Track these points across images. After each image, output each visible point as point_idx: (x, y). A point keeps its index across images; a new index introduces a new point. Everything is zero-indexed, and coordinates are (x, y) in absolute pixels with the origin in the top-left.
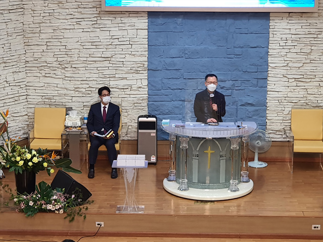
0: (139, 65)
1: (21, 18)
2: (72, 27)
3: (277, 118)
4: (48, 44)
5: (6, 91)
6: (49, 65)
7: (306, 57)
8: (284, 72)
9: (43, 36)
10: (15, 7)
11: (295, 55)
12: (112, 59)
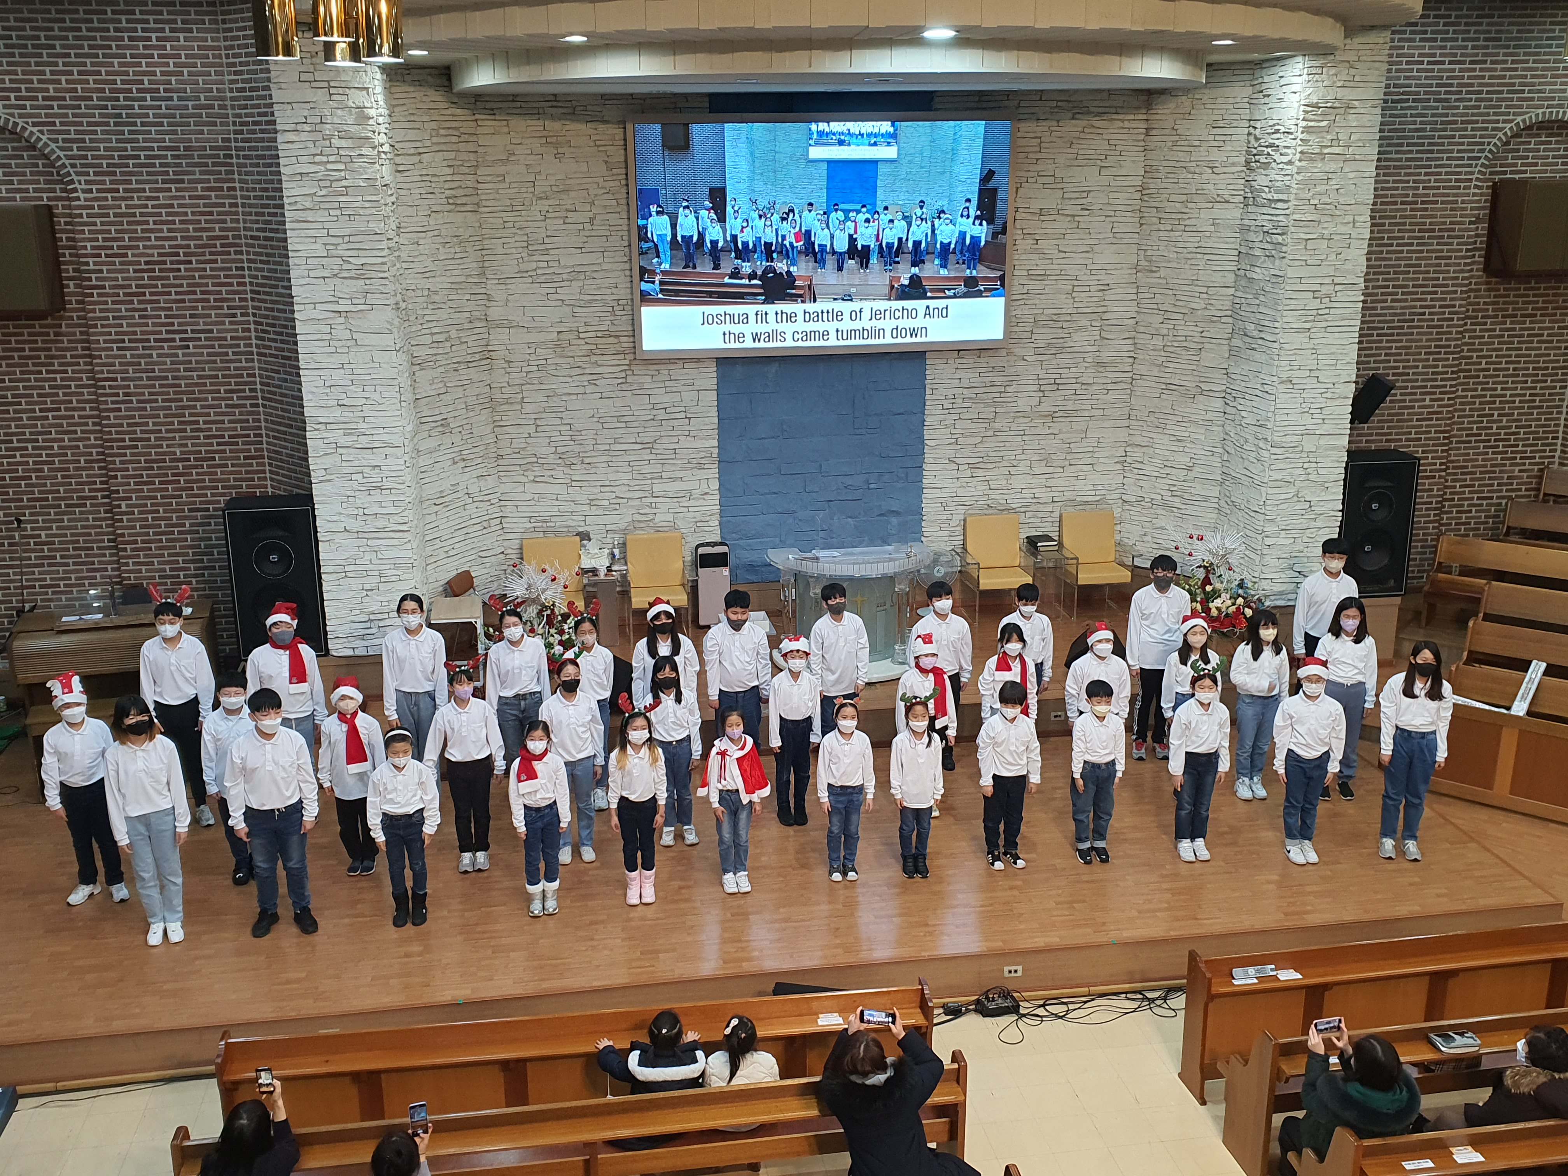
0: (703, 454)
1: (485, 377)
2: (581, 390)
3: (940, 533)
4: (538, 422)
5: (467, 513)
6: (540, 461)
7: (987, 425)
8: (951, 454)
9: (528, 408)
10: (477, 357)
11: (967, 424)
12: (656, 446)
